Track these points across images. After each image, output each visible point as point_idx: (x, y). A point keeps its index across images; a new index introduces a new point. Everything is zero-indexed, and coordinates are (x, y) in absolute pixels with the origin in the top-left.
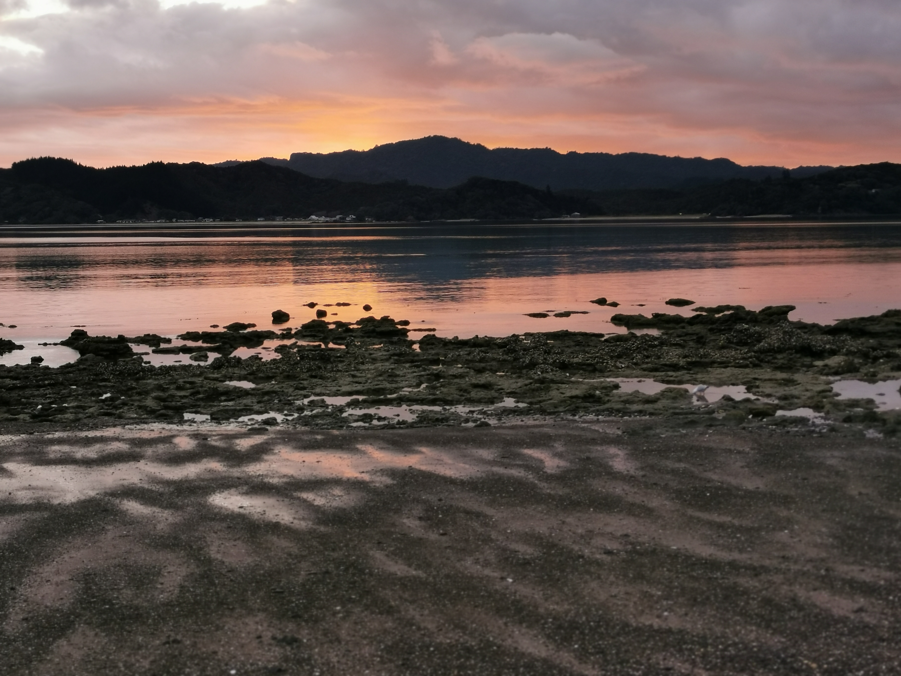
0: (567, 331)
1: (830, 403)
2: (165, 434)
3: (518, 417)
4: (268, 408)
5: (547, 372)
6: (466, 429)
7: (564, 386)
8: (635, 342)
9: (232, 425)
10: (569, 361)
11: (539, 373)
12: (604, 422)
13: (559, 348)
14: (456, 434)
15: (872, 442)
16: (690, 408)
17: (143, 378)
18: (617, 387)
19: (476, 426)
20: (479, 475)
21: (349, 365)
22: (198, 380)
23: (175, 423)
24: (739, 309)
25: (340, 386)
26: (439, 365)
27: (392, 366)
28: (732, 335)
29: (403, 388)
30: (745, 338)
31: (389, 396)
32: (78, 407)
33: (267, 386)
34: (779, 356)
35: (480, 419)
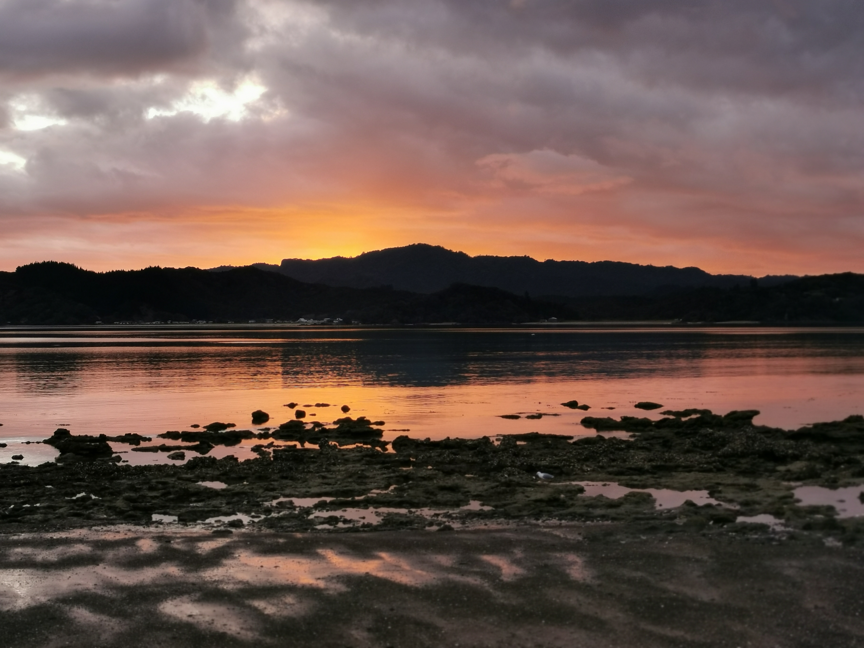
0: (537, 433)
1: (791, 509)
2: (130, 535)
3: (482, 521)
4: (236, 509)
5: (514, 475)
6: (429, 533)
7: (529, 489)
8: (603, 445)
9: (198, 526)
10: (536, 464)
11: (506, 476)
12: (566, 527)
13: (529, 450)
14: (418, 538)
15: (831, 551)
16: (652, 513)
17: (118, 478)
18: (581, 490)
19: (439, 530)
20: (434, 582)
21: (320, 466)
22: (171, 480)
23: (142, 525)
24: (706, 413)
25: (310, 488)
26: (409, 467)
27: (363, 468)
28: (697, 440)
29: (372, 489)
30: (710, 442)
31: (357, 498)
32: (48, 507)
33: (237, 487)
34: (743, 461)
35: (445, 522)
